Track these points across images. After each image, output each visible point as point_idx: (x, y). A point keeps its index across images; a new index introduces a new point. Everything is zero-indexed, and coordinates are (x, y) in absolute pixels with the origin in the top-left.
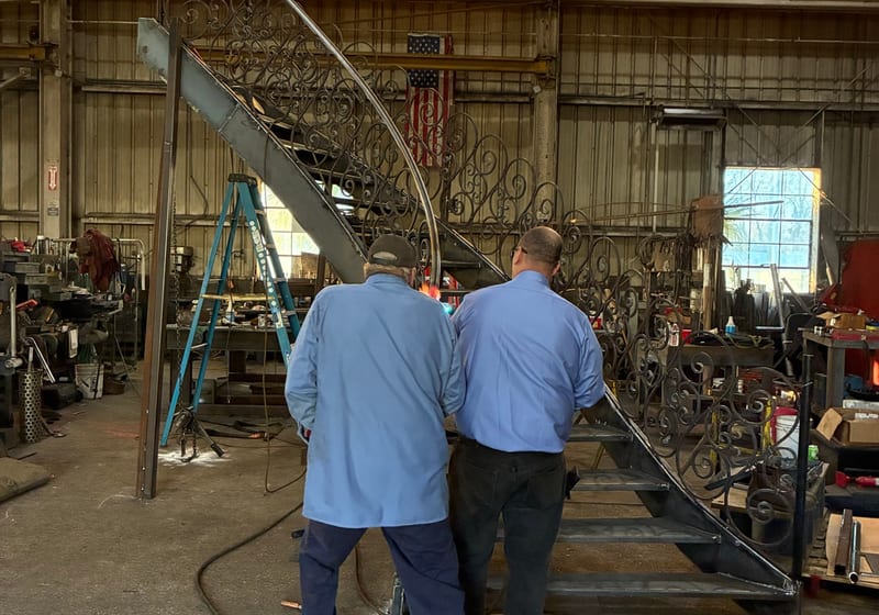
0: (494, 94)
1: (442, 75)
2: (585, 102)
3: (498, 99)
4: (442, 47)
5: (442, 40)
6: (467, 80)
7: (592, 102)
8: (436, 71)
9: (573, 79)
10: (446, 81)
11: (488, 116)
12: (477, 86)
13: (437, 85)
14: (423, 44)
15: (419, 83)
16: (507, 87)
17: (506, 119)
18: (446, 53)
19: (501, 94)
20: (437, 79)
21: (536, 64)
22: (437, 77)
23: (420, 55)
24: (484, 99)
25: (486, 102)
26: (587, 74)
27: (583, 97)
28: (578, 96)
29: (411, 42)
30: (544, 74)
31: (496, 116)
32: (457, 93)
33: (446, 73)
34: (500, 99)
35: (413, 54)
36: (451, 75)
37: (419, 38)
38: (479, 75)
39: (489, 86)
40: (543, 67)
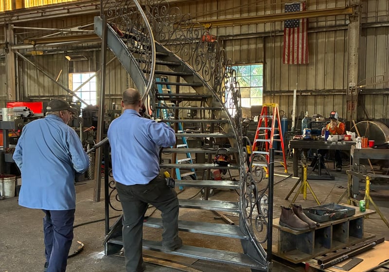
0: (331, 27)
1: (301, 21)
2: (380, 25)
3: (334, 29)
4: (301, 8)
5: (302, 4)
6: (317, 22)
7: (383, 25)
8: (298, 20)
9: (374, 14)
10: (303, 23)
11: (329, 38)
12: (323, 24)
13: (299, 26)
14: (292, 7)
15: (290, 26)
16: (338, 23)
17: (338, 38)
18: (303, 10)
19: (335, 26)
20: (298, 23)
21: (347, 10)
22: (299, 22)
23: (291, 13)
24: (325, 30)
25: (326, 31)
26: (382, 11)
27: (380, 23)
28: (377, 23)
29: (287, 7)
30: (352, 14)
31: (332, 38)
32: (308, 29)
33: (303, 19)
34: (333, 29)
35: (288, 13)
36: (305, 21)
37: (290, 5)
38: (323, 19)
39: (329, 23)
40: (350, 11)
